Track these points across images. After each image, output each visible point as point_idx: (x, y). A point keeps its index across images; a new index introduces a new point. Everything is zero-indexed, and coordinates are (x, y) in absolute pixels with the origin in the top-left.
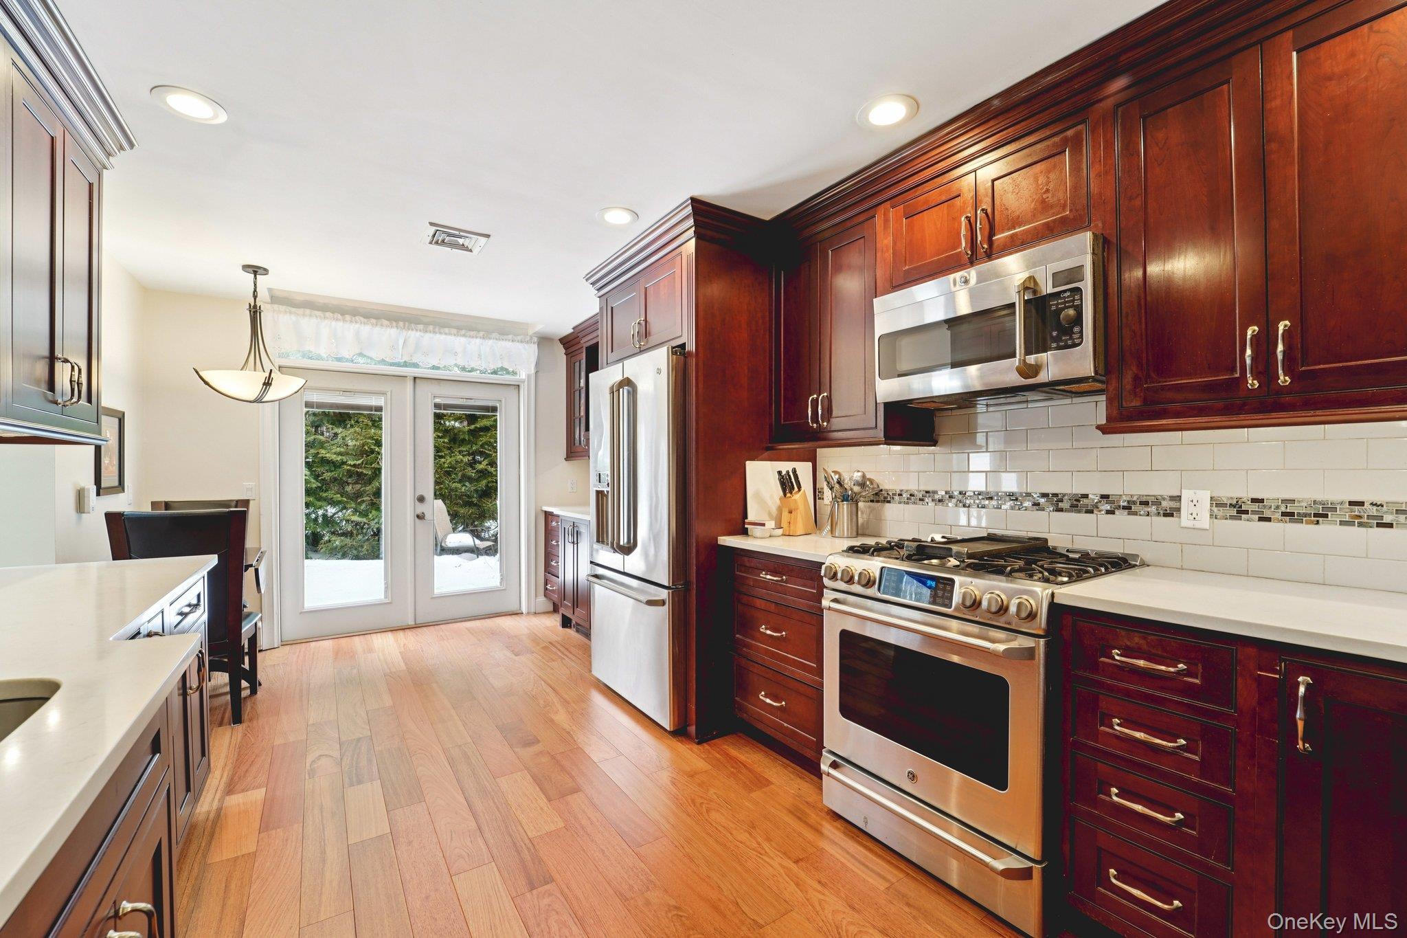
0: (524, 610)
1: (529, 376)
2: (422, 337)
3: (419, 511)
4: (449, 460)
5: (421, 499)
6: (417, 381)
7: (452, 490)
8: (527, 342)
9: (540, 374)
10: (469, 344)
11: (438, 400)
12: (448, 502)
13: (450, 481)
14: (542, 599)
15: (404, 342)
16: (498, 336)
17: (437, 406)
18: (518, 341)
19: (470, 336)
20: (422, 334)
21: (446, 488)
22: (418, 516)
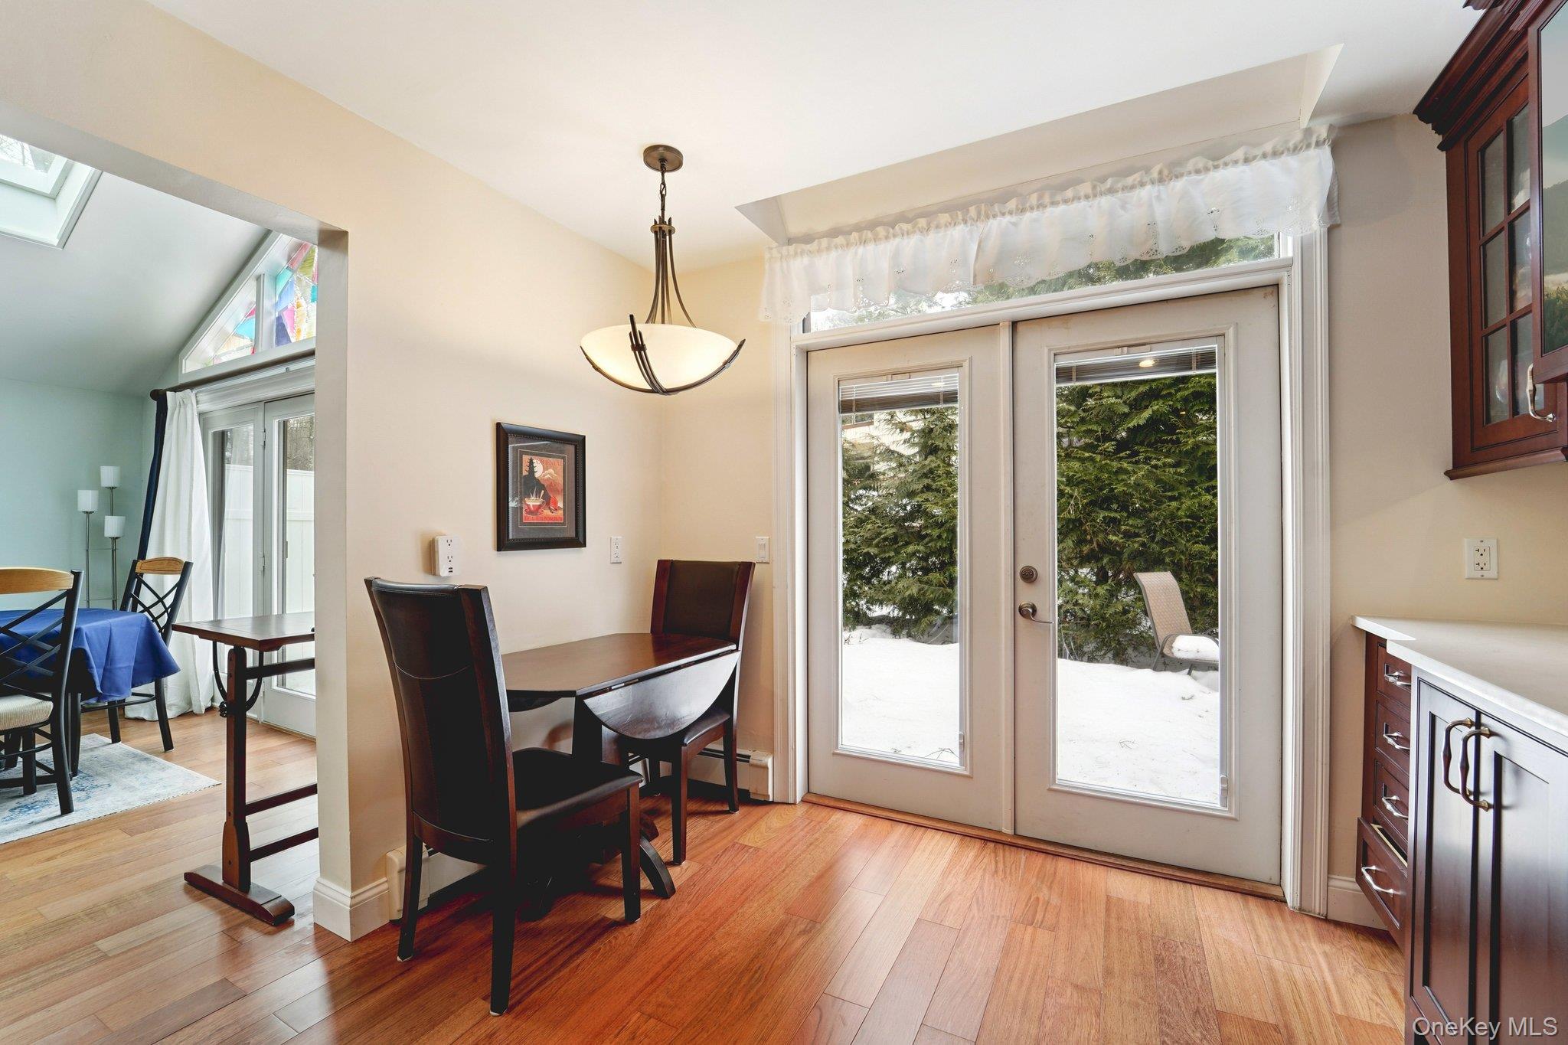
0: (1290, 890)
1: (1305, 249)
2: (1015, 224)
3: (1023, 601)
4: (1187, 503)
5: (1029, 576)
6: (1020, 327)
7: (1192, 556)
8: (1296, 150)
9: (1345, 233)
10: (1123, 207)
11: (1065, 362)
12: (1184, 575)
13: (1188, 541)
14: (1345, 883)
15: (979, 246)
16: (1201, 162)
17: (1063, 374)
18: (1264, 156)
19: (1124, 189)
20: (1014, 219)
21: (1182, 552)
22: (1022, 611)
